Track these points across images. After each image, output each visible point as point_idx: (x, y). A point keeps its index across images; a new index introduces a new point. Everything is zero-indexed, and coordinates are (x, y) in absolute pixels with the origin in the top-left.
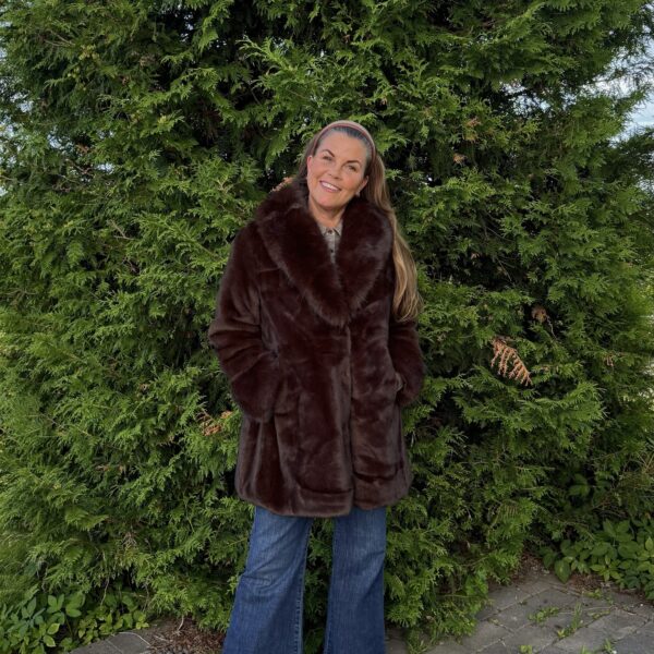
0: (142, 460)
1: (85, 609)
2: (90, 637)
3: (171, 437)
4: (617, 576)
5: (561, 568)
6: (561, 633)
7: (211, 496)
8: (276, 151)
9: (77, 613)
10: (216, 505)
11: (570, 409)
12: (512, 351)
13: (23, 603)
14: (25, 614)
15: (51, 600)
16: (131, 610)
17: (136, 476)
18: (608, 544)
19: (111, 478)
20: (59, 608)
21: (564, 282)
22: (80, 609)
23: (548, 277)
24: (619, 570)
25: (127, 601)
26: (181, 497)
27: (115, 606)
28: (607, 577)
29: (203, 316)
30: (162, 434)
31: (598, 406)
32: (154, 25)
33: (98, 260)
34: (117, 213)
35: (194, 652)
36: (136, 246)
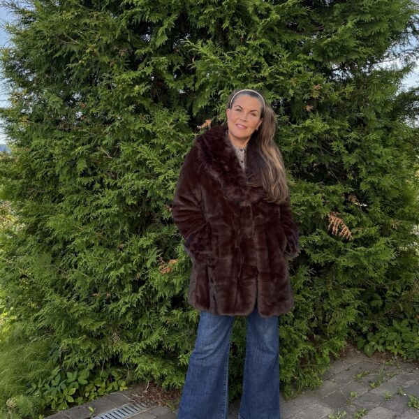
0: (119, 290)
1: (88, 379)
2: (93, 396)
3: (139, 275)
4: (402, 352)
5: (368, 349)
6: (373, 385)
7: (163, 310)
8: (201, 104)
9: (86, 382)
10: (167, 315)
11: (376, 253)
12: (340, 220)
13: (52, 377)
14: (54, 383)
15: (69, 374)
16: (116, 379)
17: (117, 300)
18: (396, 334)
19: (101, 301)
20: (74, 379)
21: (369, 179)
22: (87, 379)
23: (361, 177)
24: (403, 349)
25: (115, 374)
26: (145, 311)
27: (107, 377)
28: (396, 353)
29: (158, 203)
30: (134, 273)
31: (392, 251)
32: (128, 31)
33: (92, 170)
34: (104, 142)
35: (157, 402)
36: (117, 162)
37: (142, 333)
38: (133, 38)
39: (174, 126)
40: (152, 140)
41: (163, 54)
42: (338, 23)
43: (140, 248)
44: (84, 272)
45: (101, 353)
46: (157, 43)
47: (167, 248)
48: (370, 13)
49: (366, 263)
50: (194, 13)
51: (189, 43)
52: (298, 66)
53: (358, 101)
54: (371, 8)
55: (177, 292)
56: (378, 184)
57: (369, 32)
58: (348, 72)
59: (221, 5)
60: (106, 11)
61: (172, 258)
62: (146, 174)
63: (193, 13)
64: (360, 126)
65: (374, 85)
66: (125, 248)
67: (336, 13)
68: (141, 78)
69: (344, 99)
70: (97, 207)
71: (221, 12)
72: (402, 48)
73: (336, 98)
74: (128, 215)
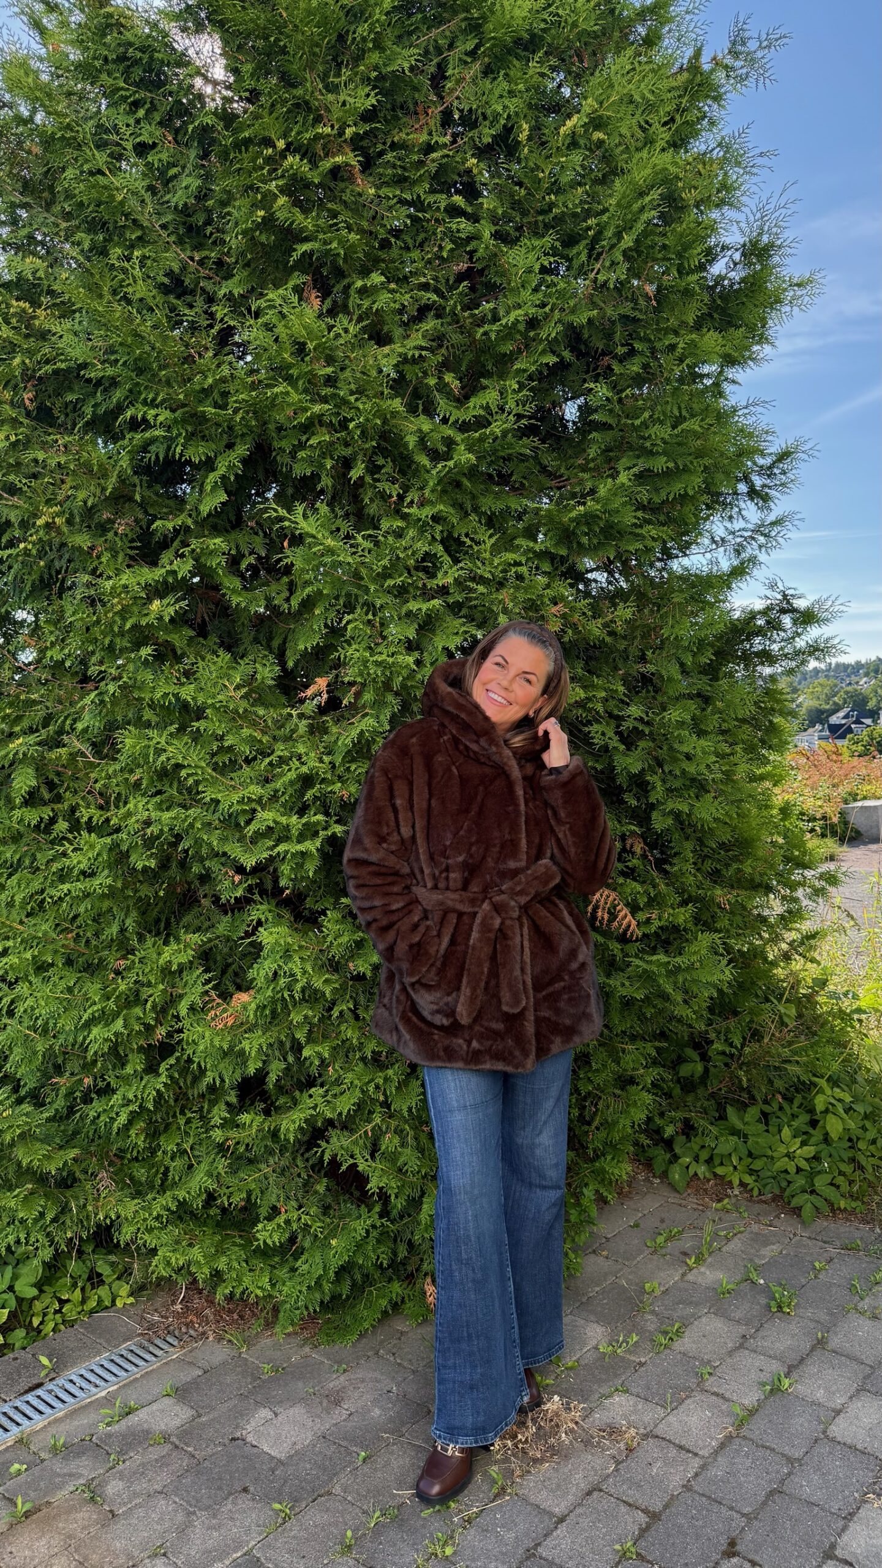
0: (114, 1069)
1: (40, 1286)
2: (51, 1325)
3: (161, 1032)
4: (748, 1179)
5: (676, 1174)
6: (690, 1261)
7: (219, 1113)
8: (305, 641)
9: (33, 1292)
10: (226, 1124)
11: (691, 968)
12: (613, 895)
16: (107, 1280)
17: (107, 1091)
18: (735, 1139)
19: (70, 1094)
20: (5, 1287)
21: (670, 805)
22: (35, 1285)
23: (652, 800)
24: (751, 1172)
25: (103, 1268)
26: (174, 1116)
27: (85, 1276)
28: (736, 1182)
29: (207, 863)
30: (149, 1029)
31: (724, 962)
32: (136, 480)
33: (51, 791)
34: (80, 726)
35: (204, 1333)
36: (110, 771)
37: (167, 1169)
38: (147, 493)
39: (244, 690)
40: (196, 724)
41: (216, 530)
42: (597, 473)
43: (163, 970)
44: (28, 1028)
45: (68, 1222)
46: (201, 508)
47: (228, 965)
48: (665, 453)
49: (669, 989)
50: (286, 445)
51: (275, 510)
52: (517, 564)
53: (642, 637)
54: (665, 443)
55: (251, 1070)
56: (689, 815)
57: (663, 495)
58: (617, 575)
59: (347, 428)
60: (86, 433)
61: (239, 988)
62: (179, 798)
63: (284, 444)
64: (648, 691)
65: (674, 604)
66: (128, 969)
67: (592, 452)
68: (165, 582)
69: (612, 633)
70: (63, 876)
71: (347, 445)
72: (729, 525)
73: (597, 632)
74: (136, 891)
